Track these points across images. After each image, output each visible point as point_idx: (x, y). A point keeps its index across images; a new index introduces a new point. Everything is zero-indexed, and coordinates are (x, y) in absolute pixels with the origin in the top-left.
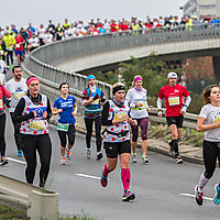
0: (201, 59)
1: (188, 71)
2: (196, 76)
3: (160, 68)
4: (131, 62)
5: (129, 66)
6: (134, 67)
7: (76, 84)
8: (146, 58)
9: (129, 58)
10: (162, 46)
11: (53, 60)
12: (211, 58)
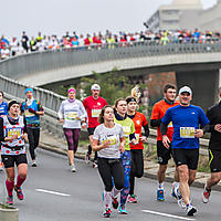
0: (164, 74)
1: (151, 86)
3: (122, 83)
10: (125, 61)
12: (173, 74)
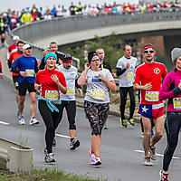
3: (119, 45)
4: (95, 40)
9: (93, 37)
12: (162, 37)
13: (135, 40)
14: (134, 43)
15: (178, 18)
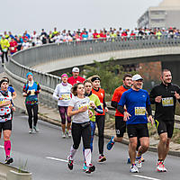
0: (151, 63)
2: (148, 77)
3: (118, 70)
4: (94, 65)
5: (92, 68)
6: (96, 70)
7: (48, 83)
8: (106, 62)
9: (92, 62)
10: (120, 52)
11: (29, 62)
12: (160, 63)
13: (133, 66)
14: (133, 69)
15: (176, 44)
